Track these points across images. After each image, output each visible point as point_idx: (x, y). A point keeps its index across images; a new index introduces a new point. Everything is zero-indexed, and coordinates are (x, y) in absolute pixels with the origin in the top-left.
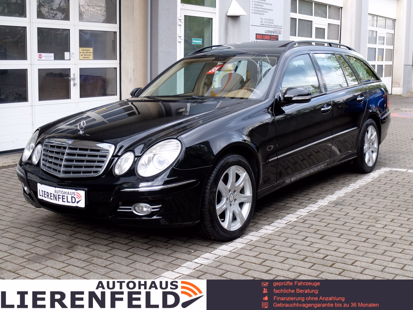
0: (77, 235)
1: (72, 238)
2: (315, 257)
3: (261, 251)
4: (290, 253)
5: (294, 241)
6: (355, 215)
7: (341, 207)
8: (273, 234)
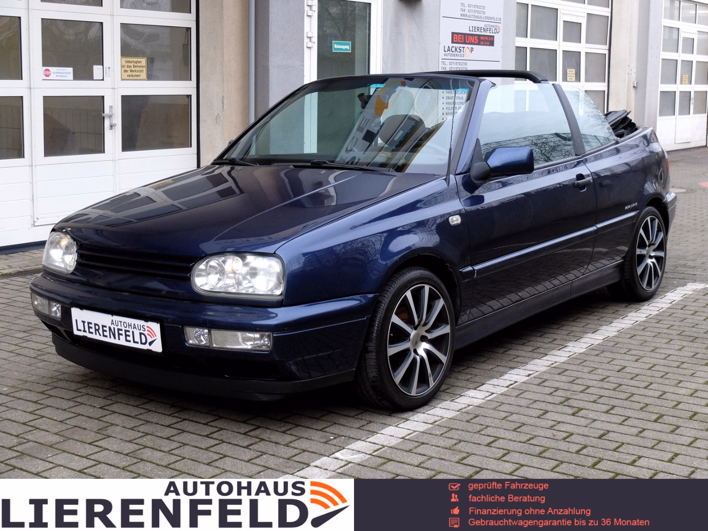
0: (115, 407)
1: (106, 412)
2: (562, 449)
3: (460, 438)
4: (515, 441)
5: (524, 419)
6: (637, 371)
7: (612, 356)
8: (482, 406)
